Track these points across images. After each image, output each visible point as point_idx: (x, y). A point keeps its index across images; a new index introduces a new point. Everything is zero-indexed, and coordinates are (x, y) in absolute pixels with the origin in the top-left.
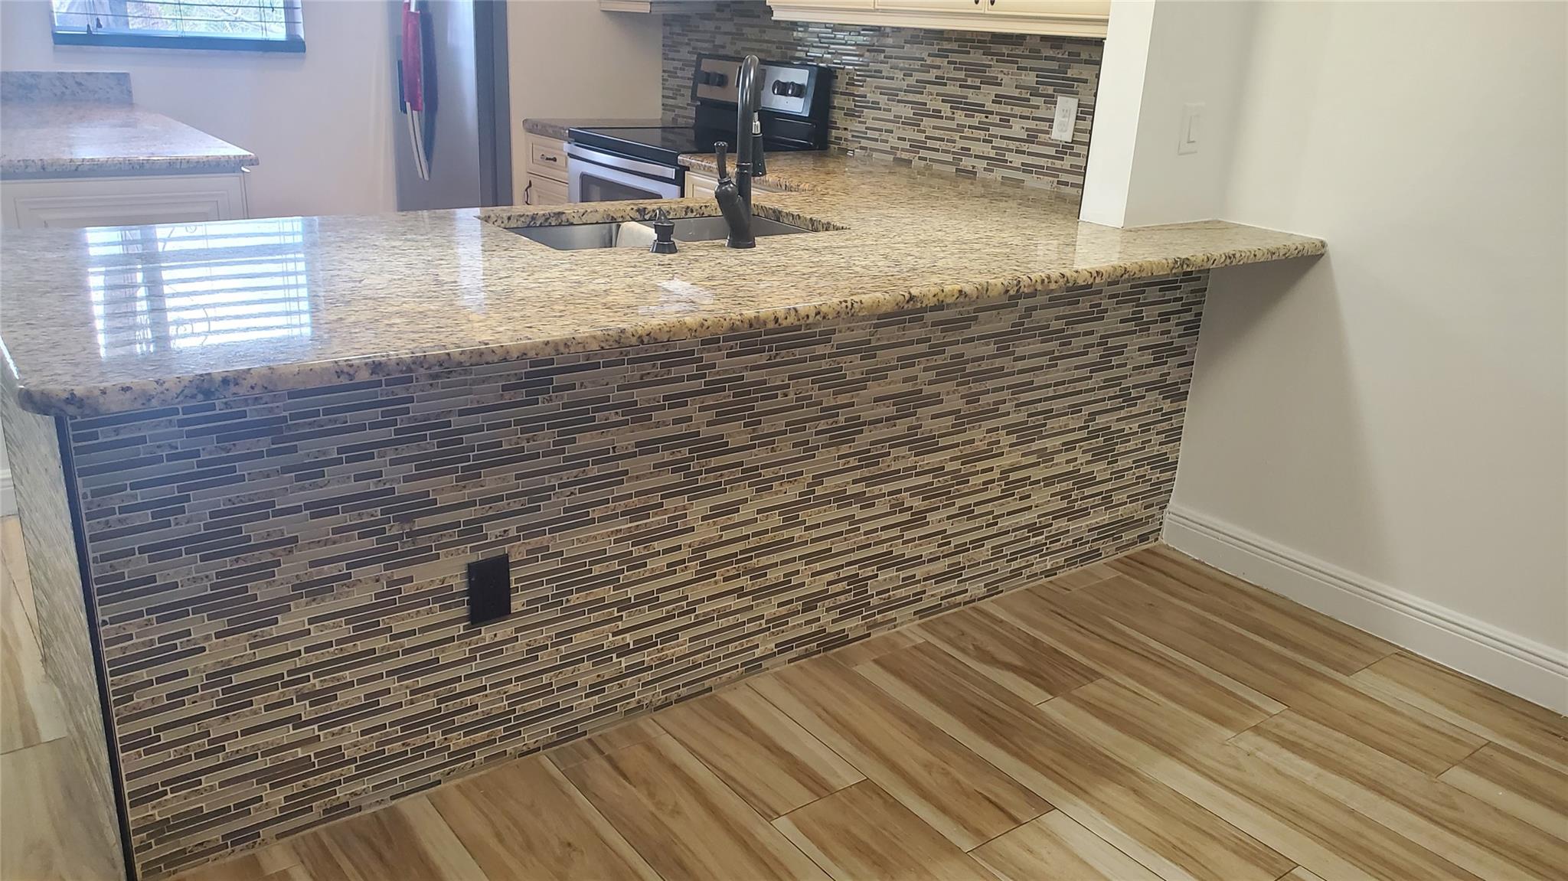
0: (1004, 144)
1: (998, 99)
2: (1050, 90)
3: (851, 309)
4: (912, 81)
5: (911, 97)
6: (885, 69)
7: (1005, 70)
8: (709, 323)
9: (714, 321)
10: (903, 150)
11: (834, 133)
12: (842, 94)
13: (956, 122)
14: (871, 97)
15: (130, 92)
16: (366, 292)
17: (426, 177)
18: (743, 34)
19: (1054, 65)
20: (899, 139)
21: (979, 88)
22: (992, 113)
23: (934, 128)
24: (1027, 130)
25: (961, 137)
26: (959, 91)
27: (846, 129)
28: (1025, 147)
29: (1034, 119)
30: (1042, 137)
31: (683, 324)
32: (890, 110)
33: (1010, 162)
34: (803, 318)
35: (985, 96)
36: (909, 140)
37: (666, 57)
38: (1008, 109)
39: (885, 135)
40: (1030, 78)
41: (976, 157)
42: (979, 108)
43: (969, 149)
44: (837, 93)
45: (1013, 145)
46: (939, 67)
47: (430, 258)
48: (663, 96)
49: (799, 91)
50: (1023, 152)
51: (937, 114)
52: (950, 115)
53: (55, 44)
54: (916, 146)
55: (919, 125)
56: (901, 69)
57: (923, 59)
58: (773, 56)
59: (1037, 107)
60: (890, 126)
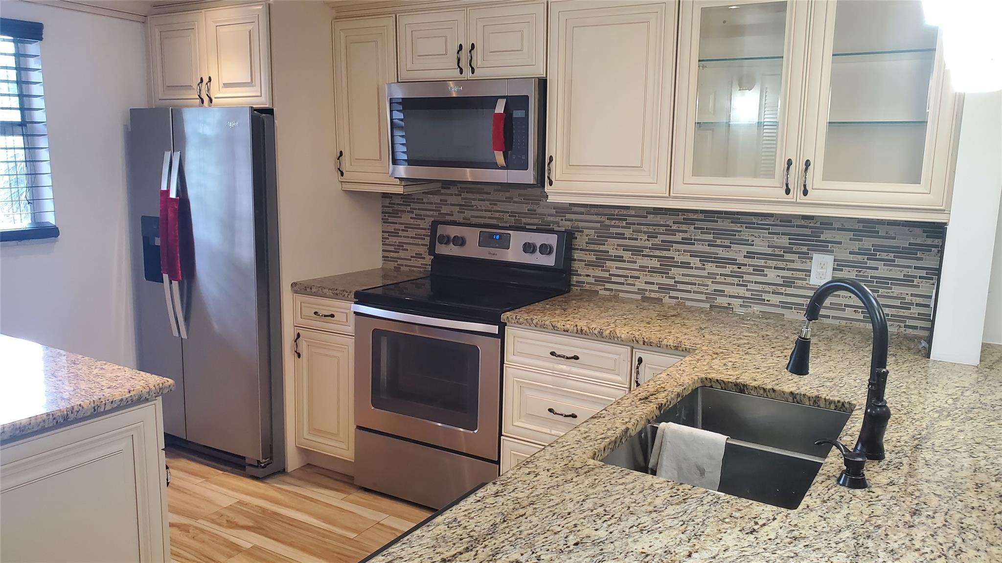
0: (759, 287)
1: (750, 255)
2: (805, 249)
4: (657, 241)
5: (657, 253)
6: (628, 233)
7: (756, 235)
10: (651, 291)
11: (575, 278)
12: (581, 250)
13: (706, 271)
14: (613, 252)
18: (472, 206)
19: (808, 231)
20: (646, 283)
21: (730, 247)
22: (745, 265)
23: (683, 275)
24: (782, 277)
25: (713, 282)
26: (706, 249)
27: (588, 276)
28: (783, 290)
29: (788, 269)
30: (799, 283)
32: (635, 262)
33: (767, 300)
35: (738, 253)
36: (657, 284)
37: (385, 221)
38: (762, 263)
39: (630, 281)
40: (784, 241)
41: (730, 297)
42: (733, 261)
43: (724, 291)
44: (577, 249)
45: (770, 288)
46: (686, 232)
48: (383, 251)
49: (545, 249)
50: (782, 294)
51: (686, 265)
52: (700, 265)
54: (664, 288)
55: (668, 273)
56: (645, 233)
57: (668, 226)
58: (506, 222)
59: (793, 261)
60: (636, 274)
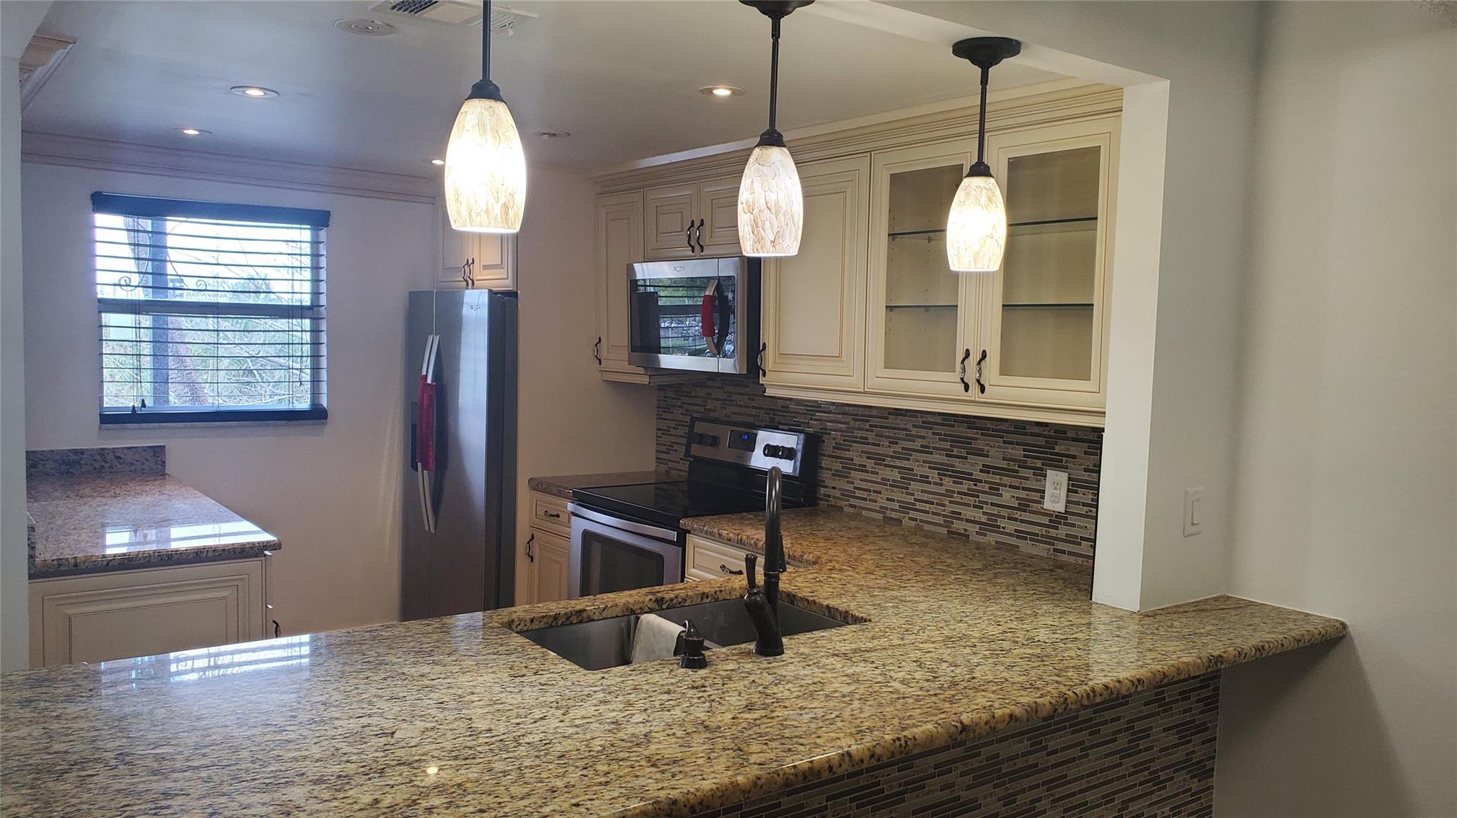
0: (995, 510)
1: (986, 469)
2: (1039, 464)
3: (905, 748)
4: (898, 448)
5: (898, 463)
6: (871, 437)
7: (992, 444)
8: (763, 780)
9: (767, 779)
10: (892, 510)
11: (823, 490)
12: (829, 456)
13: (944, 487)
14: (857, 461)
15: (164, 462)
16: (400, 753)
17: (432, 531)
18: (732, 401)
19: (1042, 441)
20: (888, 499)
21: (966, 458)
22: (981, 481)
23: (923, 491)
24: (1018, 498)
25: (950, 502)
26: (944, 459)
27: (834, 488)
28: (1018, 514)
29: (1024, 489)
30: (1035, 506)
31: (735, 785)
32: (877, 473)
33: (1003, 528)
34: (857, 764)
35: (973, 466)
36: (898, 501)
37: (659, 417)
38: (997, 479)
39: (873, 496)
40: (1018, 452)
41: (967, 521)
42: (968, 476)
43: (960, 514)
44: (824, 455)
45: (1005, 512)
46: (924, 437)
47: (460, 692)
48: (657, 451)
49: (788, 454)
50: (1016, 520)
51: (924, 479)
52: (938, 481)
53: (101, 423)
54: (905, 508)
55: (907, 489)
56: (887, 437)
57: (907, 430)
58: (762, 421)
59: (1027, 479)
60: (878, 487)
